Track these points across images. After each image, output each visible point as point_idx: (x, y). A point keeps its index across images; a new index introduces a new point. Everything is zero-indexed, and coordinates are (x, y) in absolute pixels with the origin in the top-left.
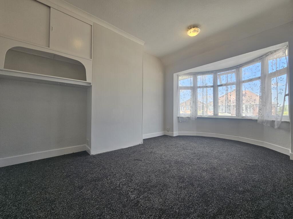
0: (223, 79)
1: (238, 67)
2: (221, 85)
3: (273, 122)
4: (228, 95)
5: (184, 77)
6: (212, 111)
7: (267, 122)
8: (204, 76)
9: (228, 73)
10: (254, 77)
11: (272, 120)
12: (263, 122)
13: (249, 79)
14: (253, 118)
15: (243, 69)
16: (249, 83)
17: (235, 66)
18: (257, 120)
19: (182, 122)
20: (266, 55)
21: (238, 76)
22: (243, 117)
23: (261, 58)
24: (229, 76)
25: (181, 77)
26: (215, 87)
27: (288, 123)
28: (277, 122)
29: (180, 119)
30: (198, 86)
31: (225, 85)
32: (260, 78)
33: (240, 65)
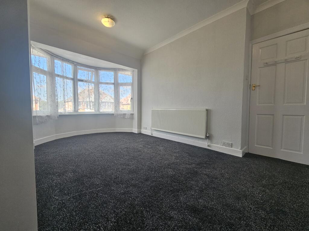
0: (82, 74)
1: (97, 69)
2: (82, 81)
5: (40, 54)
9: (89, 71)
10: (110, 82)
13: (106, 82)
15: (102, 72)
16: (106, 85)
18: (113, 114)
19: (39, 124)
21: (97, 75)
23: (115, 70)
24: (89, 74)
26: (75, 80)
27: (133, 114)
28: (128, 114)
29: (37, 119)
30: (56, 73)
31: (86, 81)
32: (113, 84)
33: (99, 68)
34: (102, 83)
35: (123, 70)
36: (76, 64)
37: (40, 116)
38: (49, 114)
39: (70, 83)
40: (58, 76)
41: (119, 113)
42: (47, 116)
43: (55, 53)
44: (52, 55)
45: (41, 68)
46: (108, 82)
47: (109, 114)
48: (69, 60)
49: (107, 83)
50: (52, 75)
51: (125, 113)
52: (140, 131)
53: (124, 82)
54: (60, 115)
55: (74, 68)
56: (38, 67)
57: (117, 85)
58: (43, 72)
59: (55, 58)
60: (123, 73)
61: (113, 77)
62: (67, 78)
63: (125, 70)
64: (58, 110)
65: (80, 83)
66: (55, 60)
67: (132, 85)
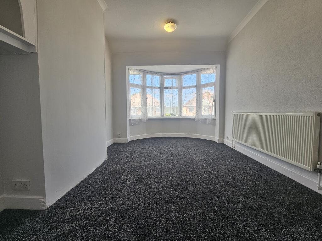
0: (168, 82)
1: (180, 74)
2: (167, 88)
3: (206, 119)
4: (172, 98)
5: (135, 73)
6: (159, 112)
7: (202, 120)
8: (153, 76)
9: (173, 78)
10: (192, 85)
11: (204, 118)
12: (198, 120)
14: (191, 118)
15: (185, 77)
16: (188, 89)
17: (179, 73)
18: (194, 119)
19: (133, 125)
20: (202, 70)
21: (181, 81)
22: (183, 117)
23: (197, 71)
24: (173, 81)
25: (132, 72)
26: (162, 88)
27: (215, 119)
28: (209, 119)
29: (132, 121)
30: (147, 85)
31: (170, 88)
32: (196, 86)
33: (181, 73)
34: (184, 88)
35: (205, 69)
36: (162, 74)
37: (134, 119)
38: (141, 118)
39: (158, 92)
40: (149, 87)
41: (200, 117)
42: (139, 119)
43: (146, 70)
44: (144, 72)
45: (136, 83)
46: (190, 85)
47: (190, 119)
48: (157, 72)
49: (189, 87)
50: (144, 88)
51: (206, 118)
52: (223, 141)
53: (206, 83)
54: (148, 119)
55: (161, 78)
56: (133, 83)
57: (199, 87)
58: (137, 86)
59: (146, 73)
60: (205, 72)
61: (196, 79)
62: (155, 88)
63: (208, 68)
64: (147, 115)
65: (165, 91)
66: (147, 75)
67: (215, 84)
